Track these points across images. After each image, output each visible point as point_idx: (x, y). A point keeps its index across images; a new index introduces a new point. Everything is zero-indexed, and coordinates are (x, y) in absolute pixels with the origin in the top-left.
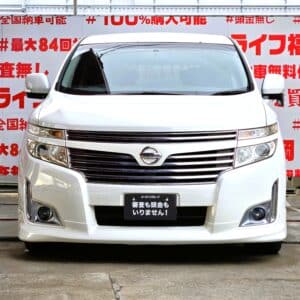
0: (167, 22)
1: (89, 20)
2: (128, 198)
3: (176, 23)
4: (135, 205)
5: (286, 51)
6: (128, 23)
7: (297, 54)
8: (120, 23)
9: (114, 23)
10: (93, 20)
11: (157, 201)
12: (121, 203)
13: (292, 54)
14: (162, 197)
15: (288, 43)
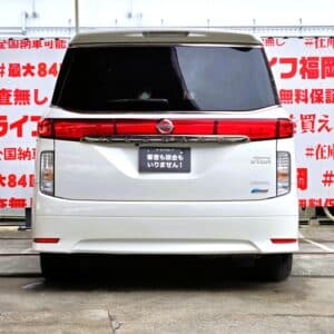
5: (298, 76)
7: (309, 77)
13: (304, 77)
15: (299, 66)
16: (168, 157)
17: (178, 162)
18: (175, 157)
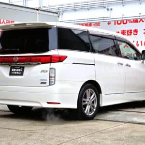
0: (139, 22)
1: (108, 23)
3: (143, 21)
6: (124, 23)
8: (120, 24)
9: (118, 24)
10: (110, 23)
16: (18, 70)
17: (20, 72)
18: (20, 70)
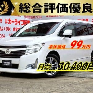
2: (3, 61)
4: (4, 63)
11: (8, 62)
12: (2, 62)
14: (9, 61)
